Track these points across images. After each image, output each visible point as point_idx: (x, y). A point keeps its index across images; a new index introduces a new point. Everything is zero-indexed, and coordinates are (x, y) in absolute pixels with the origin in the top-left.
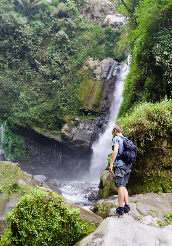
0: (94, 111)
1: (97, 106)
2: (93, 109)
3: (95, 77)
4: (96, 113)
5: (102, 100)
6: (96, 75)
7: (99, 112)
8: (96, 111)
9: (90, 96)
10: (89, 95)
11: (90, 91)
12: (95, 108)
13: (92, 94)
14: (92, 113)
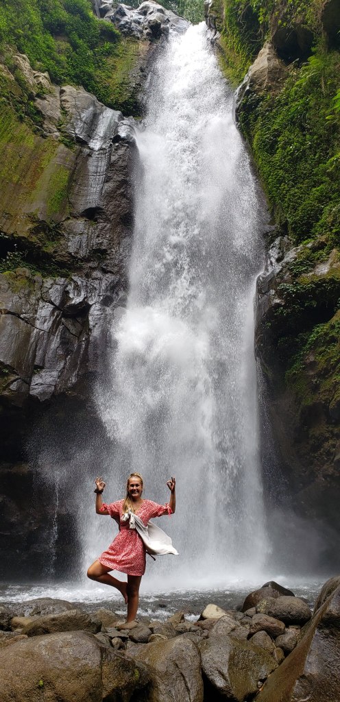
0: (39, 247)
1: (50, 230)
2: (34, 239)
3: (41, 126)
4: (48, 257)
5: (71, 214)
6: (44, 118)
7: (58, 258)
8: (44, 249)
9: (18, 185)
10: (15, 179)
11: (21, 167)
12: (42, 234)
13: (28, 180)
14: (26, 252)
